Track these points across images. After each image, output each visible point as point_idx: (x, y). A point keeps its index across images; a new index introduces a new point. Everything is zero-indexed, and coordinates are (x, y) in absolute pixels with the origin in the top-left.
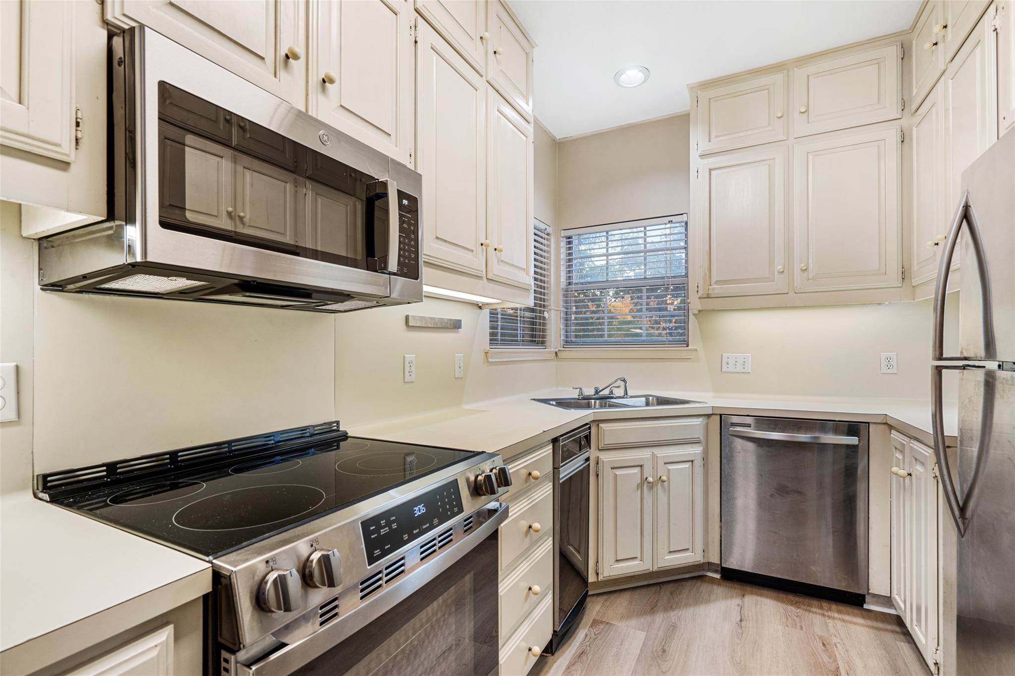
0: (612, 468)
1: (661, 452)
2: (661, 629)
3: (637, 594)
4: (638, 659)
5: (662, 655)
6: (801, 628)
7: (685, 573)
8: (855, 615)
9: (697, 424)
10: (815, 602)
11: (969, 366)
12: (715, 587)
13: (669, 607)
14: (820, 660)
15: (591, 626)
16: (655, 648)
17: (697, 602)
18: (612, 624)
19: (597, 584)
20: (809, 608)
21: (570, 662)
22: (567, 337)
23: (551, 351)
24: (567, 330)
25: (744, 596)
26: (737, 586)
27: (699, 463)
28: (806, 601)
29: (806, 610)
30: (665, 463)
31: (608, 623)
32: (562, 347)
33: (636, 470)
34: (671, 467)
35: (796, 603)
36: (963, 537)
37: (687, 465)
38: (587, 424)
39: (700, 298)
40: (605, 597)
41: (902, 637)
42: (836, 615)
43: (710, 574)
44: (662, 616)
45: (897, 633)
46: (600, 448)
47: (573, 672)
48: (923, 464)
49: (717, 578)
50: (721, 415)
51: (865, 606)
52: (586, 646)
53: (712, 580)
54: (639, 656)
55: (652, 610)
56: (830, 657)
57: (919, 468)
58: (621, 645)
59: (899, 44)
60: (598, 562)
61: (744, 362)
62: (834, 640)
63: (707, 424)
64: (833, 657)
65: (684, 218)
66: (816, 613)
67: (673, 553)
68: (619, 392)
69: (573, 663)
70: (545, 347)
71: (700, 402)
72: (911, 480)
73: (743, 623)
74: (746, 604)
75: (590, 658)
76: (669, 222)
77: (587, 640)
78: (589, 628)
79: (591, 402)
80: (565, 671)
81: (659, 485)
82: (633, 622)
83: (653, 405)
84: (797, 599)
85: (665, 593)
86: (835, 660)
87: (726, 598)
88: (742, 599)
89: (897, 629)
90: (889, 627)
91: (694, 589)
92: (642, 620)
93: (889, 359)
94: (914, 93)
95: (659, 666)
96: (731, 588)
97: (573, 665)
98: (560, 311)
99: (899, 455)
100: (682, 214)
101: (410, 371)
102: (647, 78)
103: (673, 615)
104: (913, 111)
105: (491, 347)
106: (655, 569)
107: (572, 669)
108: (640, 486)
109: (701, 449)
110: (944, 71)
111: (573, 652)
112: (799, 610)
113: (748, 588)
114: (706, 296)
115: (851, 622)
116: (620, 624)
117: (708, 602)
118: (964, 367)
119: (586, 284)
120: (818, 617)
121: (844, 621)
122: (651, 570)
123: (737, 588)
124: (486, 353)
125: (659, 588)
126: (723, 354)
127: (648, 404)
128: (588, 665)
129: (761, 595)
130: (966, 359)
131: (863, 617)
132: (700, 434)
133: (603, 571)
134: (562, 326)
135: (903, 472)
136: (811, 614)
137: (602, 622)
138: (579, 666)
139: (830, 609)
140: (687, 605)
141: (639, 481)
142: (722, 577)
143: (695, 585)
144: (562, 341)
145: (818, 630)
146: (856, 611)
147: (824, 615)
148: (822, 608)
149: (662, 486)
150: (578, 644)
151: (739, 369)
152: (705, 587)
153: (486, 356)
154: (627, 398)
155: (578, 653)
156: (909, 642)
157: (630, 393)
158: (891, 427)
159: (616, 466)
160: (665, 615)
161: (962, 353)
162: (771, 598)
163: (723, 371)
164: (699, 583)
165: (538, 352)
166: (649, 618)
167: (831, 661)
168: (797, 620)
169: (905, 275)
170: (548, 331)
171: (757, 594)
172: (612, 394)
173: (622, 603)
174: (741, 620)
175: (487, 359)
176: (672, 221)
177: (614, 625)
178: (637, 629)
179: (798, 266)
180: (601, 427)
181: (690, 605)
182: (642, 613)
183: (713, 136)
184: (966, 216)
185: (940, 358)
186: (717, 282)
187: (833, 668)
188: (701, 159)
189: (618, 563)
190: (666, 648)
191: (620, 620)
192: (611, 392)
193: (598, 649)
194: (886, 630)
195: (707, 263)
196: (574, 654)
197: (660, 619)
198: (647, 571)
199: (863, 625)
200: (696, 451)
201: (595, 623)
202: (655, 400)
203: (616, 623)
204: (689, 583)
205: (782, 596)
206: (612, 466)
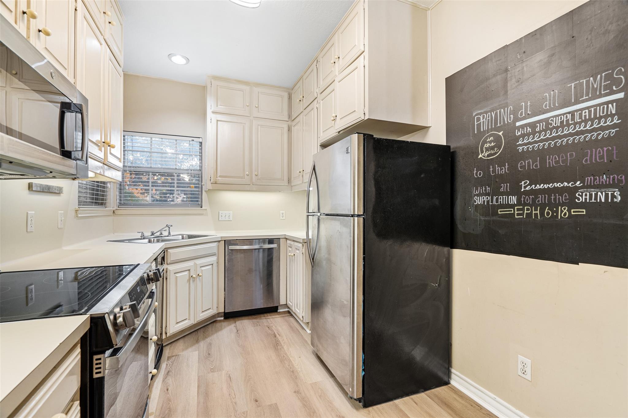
0: (175, 273)
1: (199, 262)
2: (205, 347)
3: (186, 339)
4: (198, 362)
5: (209, 356)
6: (260, 325)
7: (207, 322)
8: (276, 315)
9: (214, 246)
10: (262, 315)
11: (315, 215)
12: (223, 323)
13: (205, 338)
14: (268, 333)
15: (168, 360)
16: (205, 355)
17: (217, 331)
18: (179, 355)
19: (168, 338)
20: (260, 318)
21: (163, 378)
22: (120, 200)
23: (111, 210)
24: (121, 196)
25: (235, 322)
26: (231, 319)
27: (215, 265)
28: (259, 316)
29: (260, 319)
30: (201, 267)
31: (176, 355)
32: (118, 207)
33: (187, 273)
34: (203, 268)
35: (256, 318)
36: (313, 267)
37: (210, 267)
38: (163, 250)
39: (211, 183)
40: (170, 346)
41: (290, 316)
42: (270, 317)
43: (219, 319)
44: (203, 342)
45: (289, 316)
46: (168, 263)
47: (167, 381)
48: (299, 250)
49: (222, 320)
50: (225, 241)
51: (278, 311)
52: (169, 368)
53: (220, 321)
54: (198, 360)
55: (197, 341)
56: (271, 331)
57: (298, 251)
58: (188, 360)
59: (288, 92)
60: (166, 327)
61: (229, 215)
62: (271, 325)
63: (218, 246)
64: (272, 330)
65: (200, 140)
66: (263, 319)
67: (204, 312)
68: (165, 233)
69: (165, 378)
70: (105, 207)
71: (213, 235)
72: (294, 257)
73: (239, 332)
74: (237, 325)
75: (173, 372)
76: (192, 140)
77: (168, 366)
78: (167, 361)
79: (151, 240)
80: (162, 383)
81: (198, 278)
82: (190, 349)
83: (186, 239)
84: (255, 316)
85: (200, 333)
86: (273, 331)
87: (228, 325)
88: (235, 324)
89: (289, 315)
90: (286, 315)
91: (214, 327)
92: (194, 347)
93: (283, 214)
94: (293, 114)
95: (209, 360)
96: (229, 321)
97: (166, 378)
98: (117, 183)
99: (290, 249)
100: (199, 138)
101: (32, 223)
102: (187, 63)
103: (208, 340)
104: (292, 120)
105: (79, 206)
106: (196, 322)
107: (166, 380)
108: (189, 280)
109: (216, 257)
110: (302, 112)
111: (163, 373)
112: (257, 320)
113: (236, 319)
114: (215, 183)
115: (275, 318)
116: (183, 353)
117: (221, 329)
118: (313, 215)
119: (136, 168)
120: (264, 320)
121: (273, 318)
122: (194, 323)
123: (232, 321)
124: (76, 211)
125: (196, 332)
126: (220, 212)
127: (183, 238)
128: (174, 375)
129: (242, 320)
130: (314, 213)
131: (278, 315)
132: (215, 251)
133: (170, 331)
134: (118, 193)
135: (292, 254)
136: (262, 320)
137: (173, 356)
138: (169, 377)
139: (267, 316)
140: (212, 334)
141: (188, 278)
142: (224, 318)
143: (213, 325)
144: (118, 203)
145: (266, 324)
146: (276, 313)
147: (266, 319)
148: (265, 317)
149: (199, 278)
150: (164, 370)
151: (227, 219)
152: (218, 325)
153: (76, 212)
154: (170, 236)
155: (166, 373)
156: (292, 317)
157: (172, 234)
158: (286, 239)
159: (177, 272)
160: (204, 341)
161: (313, 211)
162: (246, 319)
163: (219, 220)
164: (215, 324)
165: (103, 210)
166: (197, 345)
167: (272, 332)
168: (258, 323)
169: (289, 181)
170: (108, 196)
171: (240, 320)
172: (162, 235)
173: (180, 345)
174: (237, 331)
175: (77, 214)
176: (193, 140)
177: (180, 355)
178: (193, 352)
179: (254, 173)
180: (169, 252)
181: (214, 334)
182: (192, 345)
183: (219, 104)
184: (314, 169)
185: (309, 213)
186: (220, 176)
187: (273, 333)
188: (213, 114)
189: (177, 324)
190: (210, 353)
191: (183, 351)
192: (161, 234)
193: (176, 367)
194: (286, 316)
195: (215, 166)
196: (164, 375)
197: (203, 345)
198: (192, 325)
199: (279, 317)
200: (213, 259)
201: (169, 358)
202: (187, 236)
203: (181, 353)
204: (210, 326)
205: (250, 317)
206: (175, 272)
